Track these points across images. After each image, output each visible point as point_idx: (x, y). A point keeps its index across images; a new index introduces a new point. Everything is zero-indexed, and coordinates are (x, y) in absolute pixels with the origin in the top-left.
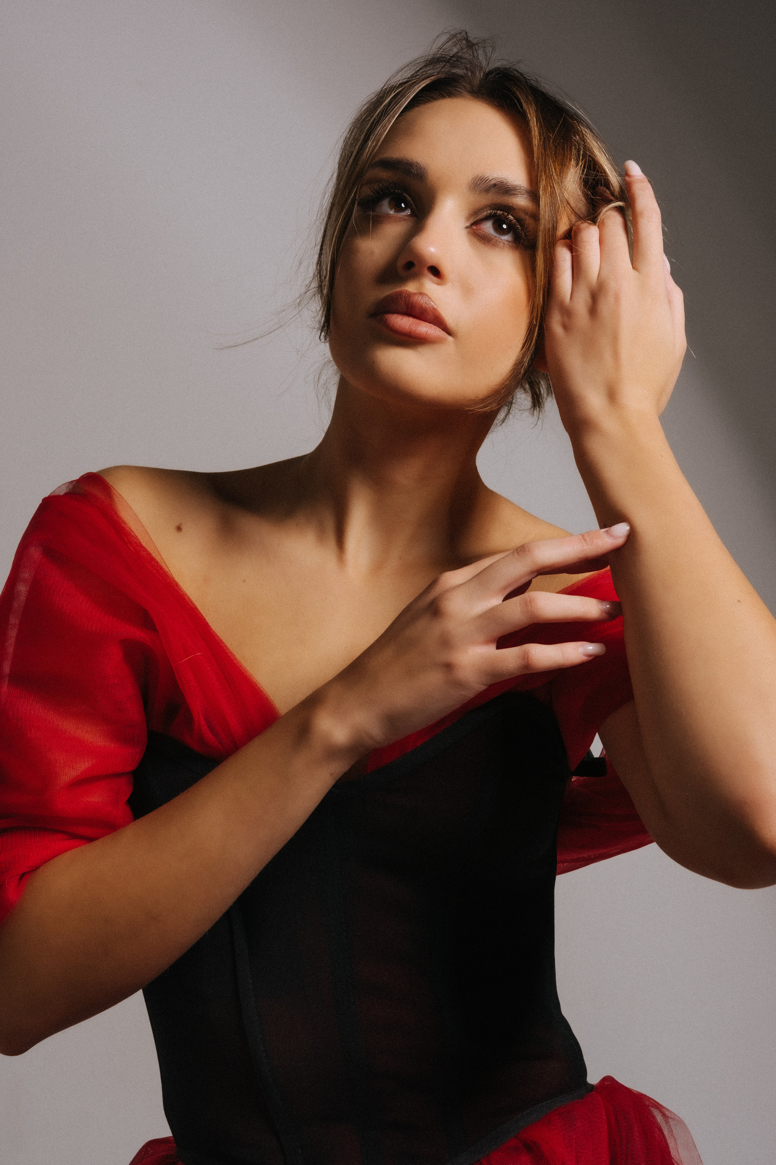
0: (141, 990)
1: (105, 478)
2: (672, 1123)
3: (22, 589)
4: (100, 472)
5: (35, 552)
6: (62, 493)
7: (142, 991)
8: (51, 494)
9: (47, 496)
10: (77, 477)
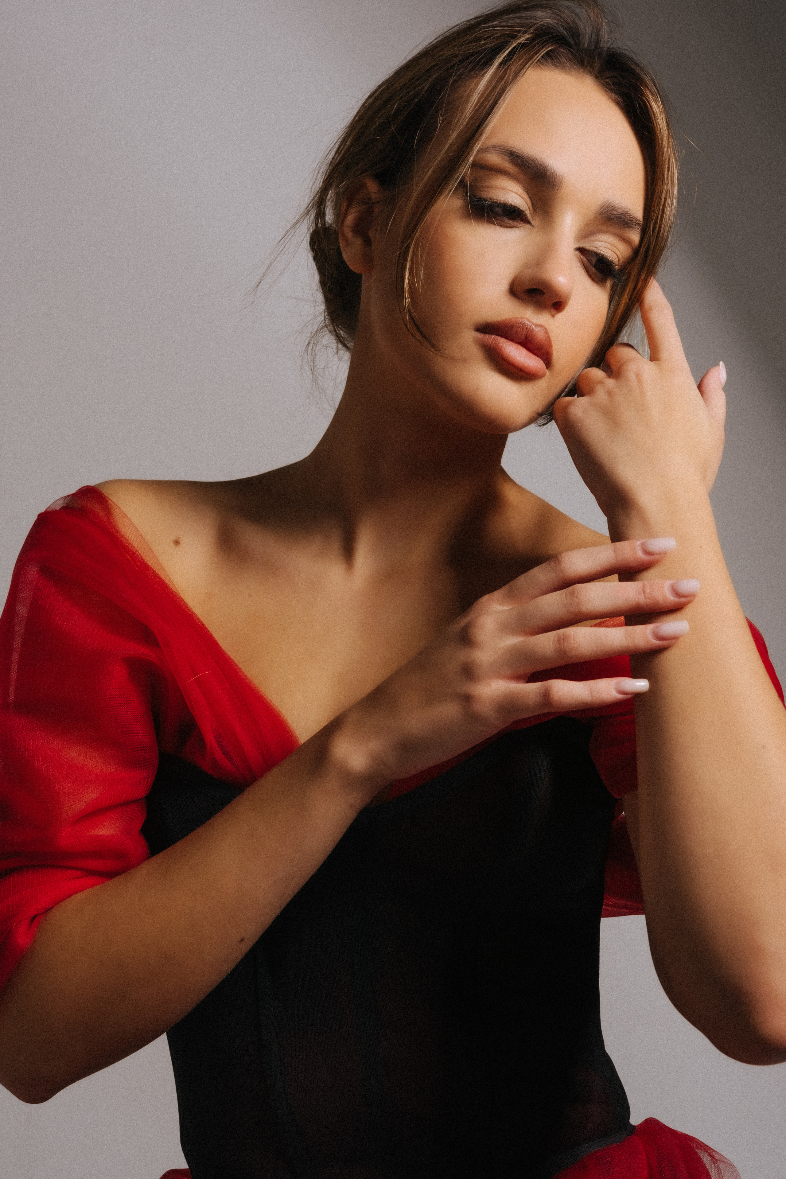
0: (165, 1033)
1: (104, 492)
2: (721, 1165)
3: (22, 609)
4: (97, 485)
5: (33, 571)
6: (58, 508)
7: (166, 1035)
8: (47, 509)
9: (43, 511)
10: (73, 491)
